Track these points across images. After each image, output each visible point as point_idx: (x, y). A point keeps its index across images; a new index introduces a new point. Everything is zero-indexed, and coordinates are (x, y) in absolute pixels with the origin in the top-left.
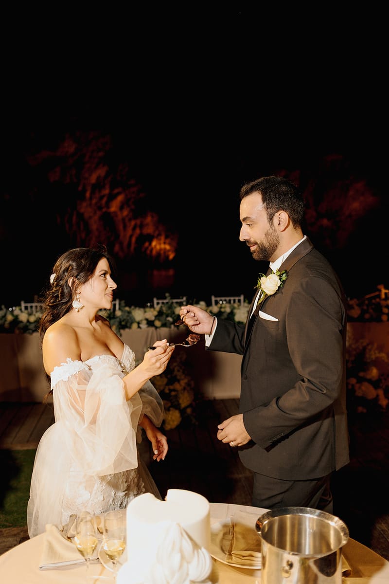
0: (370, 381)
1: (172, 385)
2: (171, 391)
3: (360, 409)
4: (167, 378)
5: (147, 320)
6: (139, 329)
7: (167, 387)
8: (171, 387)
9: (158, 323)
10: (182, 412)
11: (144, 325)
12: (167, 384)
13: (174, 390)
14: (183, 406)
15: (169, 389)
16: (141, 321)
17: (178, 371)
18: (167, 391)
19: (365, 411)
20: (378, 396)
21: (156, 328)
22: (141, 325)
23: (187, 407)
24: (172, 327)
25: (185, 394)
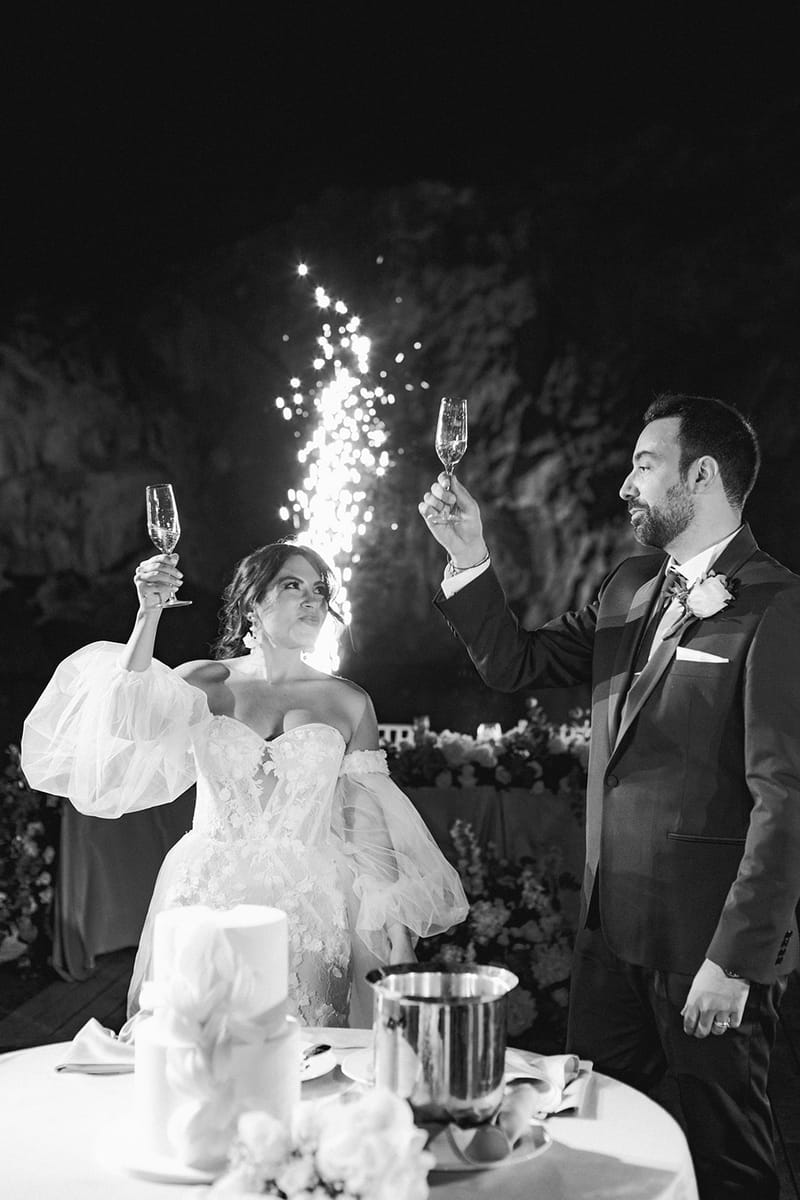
1: (519, 925)
2: (513, 940)
4: (508, 908)
5: (475, 764)
6: (454, 789)
7: (506, 931)
8: (516, 932)
9: (503, 776)
10: (542, 997)
11: (468, 780)
12: (508, 925)
13: (522, 940)
14: (543, 982)
15: (510, 937)
16: (461, 766)
17: (534, 890)
18: (503, 940)
21: (499, 786)
22: (461, 779)
23: (557, 985)
24: (539, 787)
25: (554, 952)
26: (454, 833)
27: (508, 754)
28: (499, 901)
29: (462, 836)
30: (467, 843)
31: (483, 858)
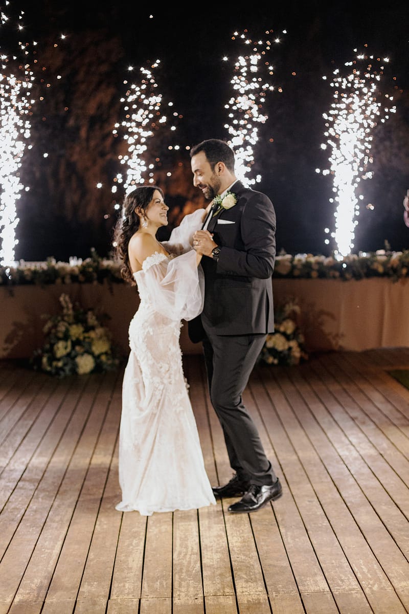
0: (284, 334)
3: (271, 360)
4: (83, 326)
5: (70, 274)
6: (63, 284)
7: (82, 335)
8: (86, 335)
9: (81, 278)
10: (97, 358)
11: (68, 280)
12: (83, 333)
13: (89, 338)
14: (97, 352)
17: (92, 318)
19: (276, 361)
20: (290, 349)
21: (80, 282)
22: (65, 280)
23: (102, 354)
24: (95, 283)
25: (101, 342)
26: (62, 299)
27: (83, 270)
28: (80, 325)
29: (65, 300)
30: (66, 302)
31: (74, 308)
